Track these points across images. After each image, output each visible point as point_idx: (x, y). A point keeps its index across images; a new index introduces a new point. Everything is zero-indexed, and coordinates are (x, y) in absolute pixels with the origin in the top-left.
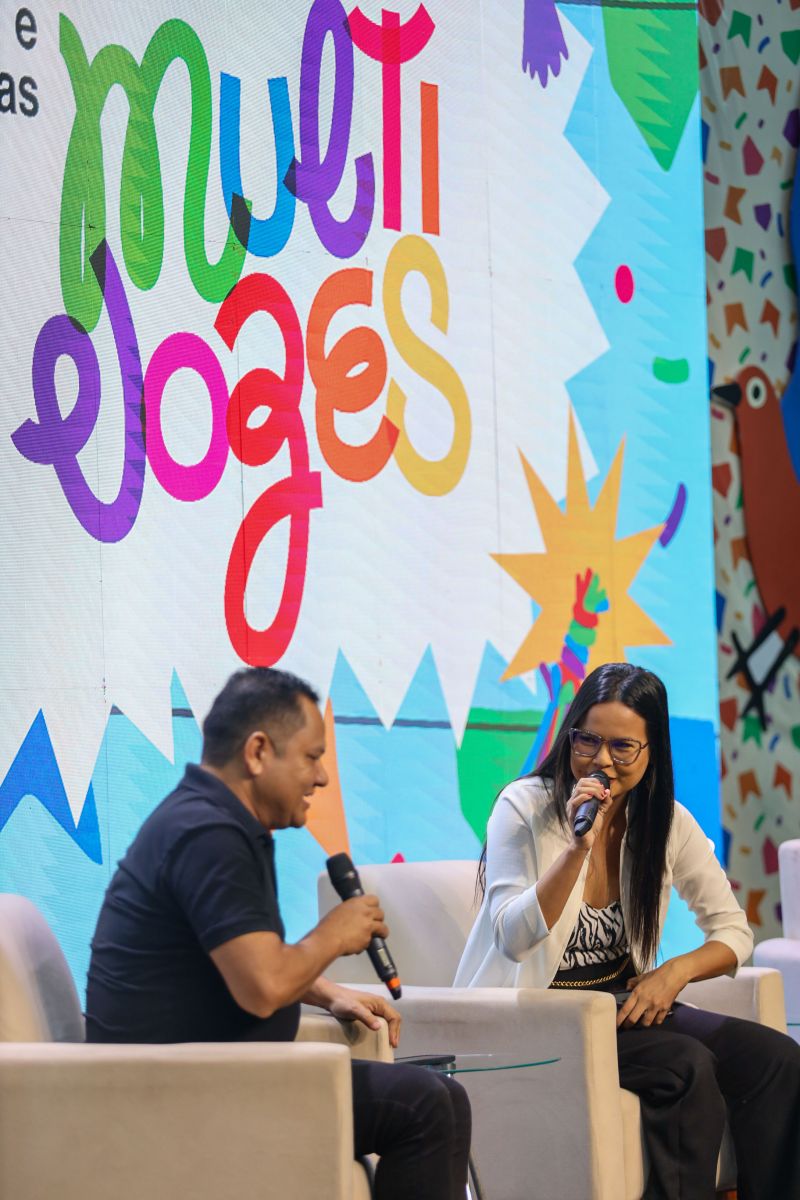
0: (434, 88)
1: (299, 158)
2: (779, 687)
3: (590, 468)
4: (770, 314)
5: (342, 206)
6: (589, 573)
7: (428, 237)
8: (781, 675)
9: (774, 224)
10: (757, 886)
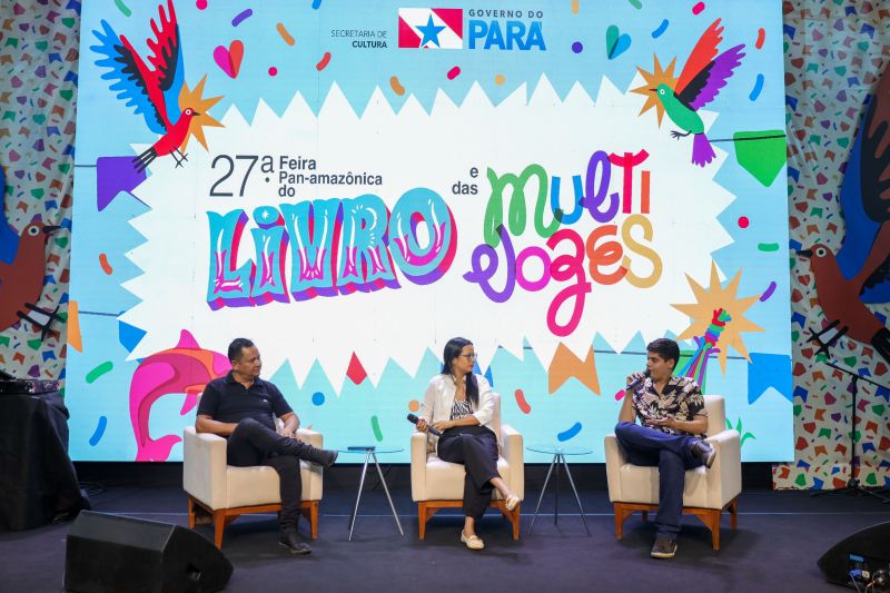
0: (648, 172)
1: (585, 195)
2: (838, 345)
3: (722, 278)
4: (832, 227)
5: (604, 207)
6: (721, 310)
7: (645, 215)
8: (839, 341)
9: (834, 199)
10: (821, 408)
